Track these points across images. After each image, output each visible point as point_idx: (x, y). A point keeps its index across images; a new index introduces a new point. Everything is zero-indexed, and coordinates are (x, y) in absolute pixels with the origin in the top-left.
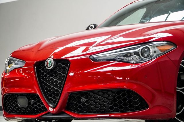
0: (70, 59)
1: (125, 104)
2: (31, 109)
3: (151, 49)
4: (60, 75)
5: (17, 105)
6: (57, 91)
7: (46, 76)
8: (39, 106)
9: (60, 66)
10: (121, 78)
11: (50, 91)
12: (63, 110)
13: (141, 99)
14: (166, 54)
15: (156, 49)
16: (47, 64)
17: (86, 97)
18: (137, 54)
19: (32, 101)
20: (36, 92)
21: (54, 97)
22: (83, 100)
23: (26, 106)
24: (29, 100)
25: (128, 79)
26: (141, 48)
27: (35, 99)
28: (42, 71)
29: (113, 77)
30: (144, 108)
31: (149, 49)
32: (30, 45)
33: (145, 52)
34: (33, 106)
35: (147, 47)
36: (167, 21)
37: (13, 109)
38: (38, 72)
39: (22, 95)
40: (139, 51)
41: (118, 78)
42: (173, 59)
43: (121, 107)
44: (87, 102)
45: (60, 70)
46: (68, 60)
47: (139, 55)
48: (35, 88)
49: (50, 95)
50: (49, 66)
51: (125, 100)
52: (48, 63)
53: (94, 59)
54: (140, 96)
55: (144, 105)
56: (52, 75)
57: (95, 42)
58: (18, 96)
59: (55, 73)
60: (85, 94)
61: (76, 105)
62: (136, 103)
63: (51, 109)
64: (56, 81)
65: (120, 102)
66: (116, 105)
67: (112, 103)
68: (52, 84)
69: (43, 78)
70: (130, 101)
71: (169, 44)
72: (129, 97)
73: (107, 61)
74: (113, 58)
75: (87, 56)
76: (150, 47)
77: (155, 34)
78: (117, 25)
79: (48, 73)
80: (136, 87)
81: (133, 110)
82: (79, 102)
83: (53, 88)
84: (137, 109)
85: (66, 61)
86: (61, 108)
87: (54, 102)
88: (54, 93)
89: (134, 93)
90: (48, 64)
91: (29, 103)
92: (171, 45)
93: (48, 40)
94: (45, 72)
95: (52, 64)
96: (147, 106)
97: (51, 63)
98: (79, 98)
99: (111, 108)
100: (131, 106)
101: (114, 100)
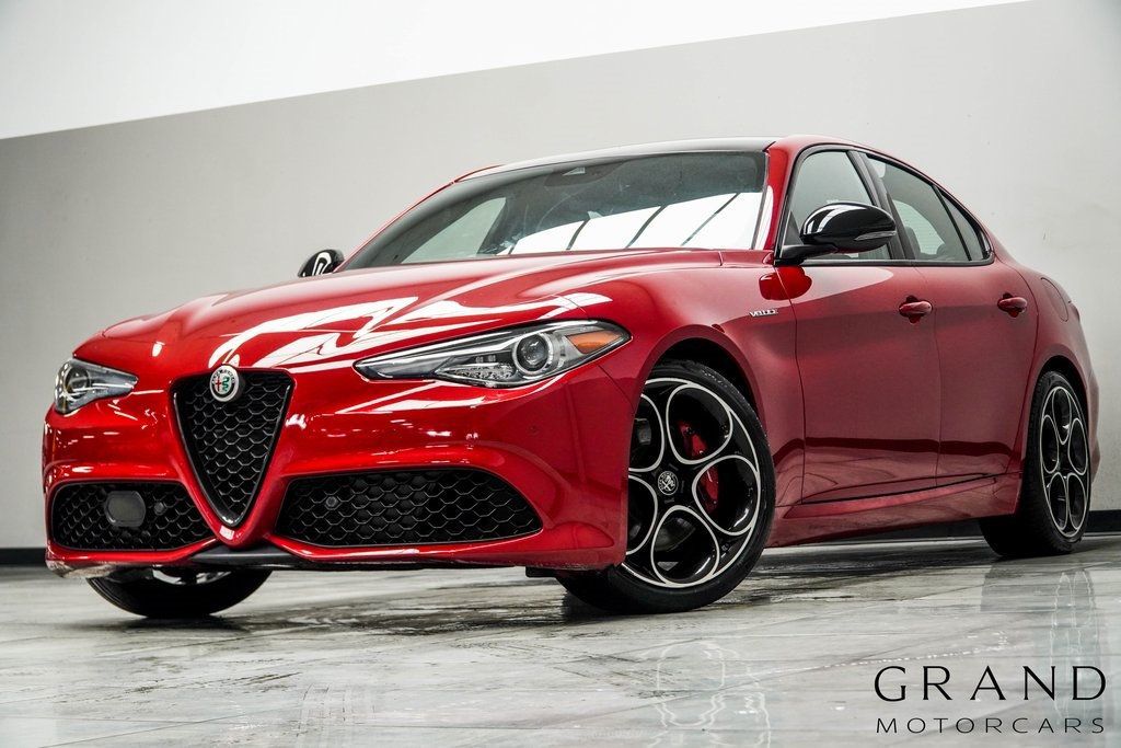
0: (293, 371)
1: (468, 518)
2: (154, 531)
3: (550, 344)
4: (257, 421)
5: (104, 521)
6: (247, 472)
7: (210, 424)
8: (184, 521)
9: (258, 392)
10: (446, 434)
11: (223, 473)
12: (266, 536)
13: (520, 501)
14: (596, 359)
15: (566, 342)
16: (216, 386)
17: (344, 494)
18: (503, 358)
19: (160, 507)
20: (178, 476)
21: (237, 494)
22: (332, 502)
23: (139, 523)
24: (149, 502)
25: (476, 436)
26: (518, 339)
27: (168, 501)
28: (197, 409)
29: (415, 429)
30: (529, 529)
31: (543, 343)
32: (144, 318)
33: (531, 352)
34: (161, 521)
35: (537, 338)
36: (572, 249)
37: (88, 534)
38: (185, 411)
39: (124, 486)
40: (510, 348)
41: (432, 433)
42: (617, 376)
43: (453, 526)
44: (346, 508)
45: (256, 407)
46: (287, 374)
47: (510, 362)
48: (174, 463)
49: (224, 487)
50: (222, 392)
51: (466, 502)
52: (218, 384)
53: (369, 373)
54: (513, 491)
55: (526, 519)
56: (231, 422)
57: (370, 318)
58: (109, 490)
59: (244, 415)
60: (340, 483)
61: (308, 518)
62: (502, 513)
63: (227, 534)
64: (245, 443)
65: (451, 511)
66: (437, 520)
67: (425, 513)
68: (232, 450)
69: (200, 431)
70: (484, 507)
71: (605, 328)
72: (480, 493)
73: (405, 381)
74: (428, 369)
75: (348, 363)
76: (546, 337)
77: (563, 294)
78: (404, 262)
79: (220, 416)
80: (501, 461)
81: (493, 535)
82: (320, 509)
83: (234, 464)
84: (505, 531)
85: (279, 377)
86: (258, 529)
87: (237, 510)
88: (235, 479)
89: (497, 482)
90: (221, 386)
91: (150, 513)
92: (614, 331)
93: (206, 306)
94: (209, 409)
95: (233, 385)
96: (538, 524)
97: (230, 383)
98: (320, 496)
99: (423, 528)
100: (486, 523)
101: (434, 504)
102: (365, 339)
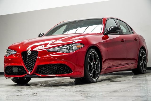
0: (38, 51)
1: (62, 71)
2: (19, 73)
3: (73, 47)
4: (33, 58)
5: (12, 71)
6: (32, 64)
7: (27, 58)
8: (23, 71)
9: (33, 54)
10: (59, 59)
11: (29, 65)
12: (35, 73)
13: (69, 68)
14: (80, 49)
15: (76, 47)
17: (45, 68)
18: (67, 49)
19: (20, 69)
20: (22, 65)
21: (31, 68)
23: (17, 72)
24: (19, 69)
25: (63, 59)
26: (69, 46)
27: (21, 68)
28: (25, 56)
30: (70, 72)
31: (72, 47)
32: (18, 43)
33: (71, 48)
34: (20, 71)
35: (72, 46)
37: (10, 73)
38: (23, 56)
39: (15, 66)
41: (57, 59)
42: (82, 51)
43: (60, 72)
45: (33, 56)
48: (22, 63)
49: (29, 67)
50: (28, 54)
51: (62, 69)
53: (49, 51)
55: (70, 71)
56: (30, 58)
57: (49, 43)
58: (13, 67)
60: (45, 66)
61: (41, 71)
62: (67, 70)
63: (29, 73)
64: (32, 61)
65: (60, 70)
66: (58, 71)
67: (56, 70)
68: (30, 62)
69: (25, 59)
70: (64, 69)
71: (81, 44)
72: (64, 67)
73: (53, 52)
74: (57, 50)
75: (46, 50)
76: (73, 46)
77: (75, 40)
79: (28, 57)
80: (67, 63)
82: (42, 70)
83: (30, 63)
84: (67, 73)
85: (36, 51)
87: (31, 70)
88: (30, 66)
89: (67, 66)
91: (19, 70)
93: (26, 41)
94: (27, 56)
96: (72, 71)
98: (42, 68)
99: (56, 72)
100: (65, 72)
101: (58, 69)
102: (48, 46)
